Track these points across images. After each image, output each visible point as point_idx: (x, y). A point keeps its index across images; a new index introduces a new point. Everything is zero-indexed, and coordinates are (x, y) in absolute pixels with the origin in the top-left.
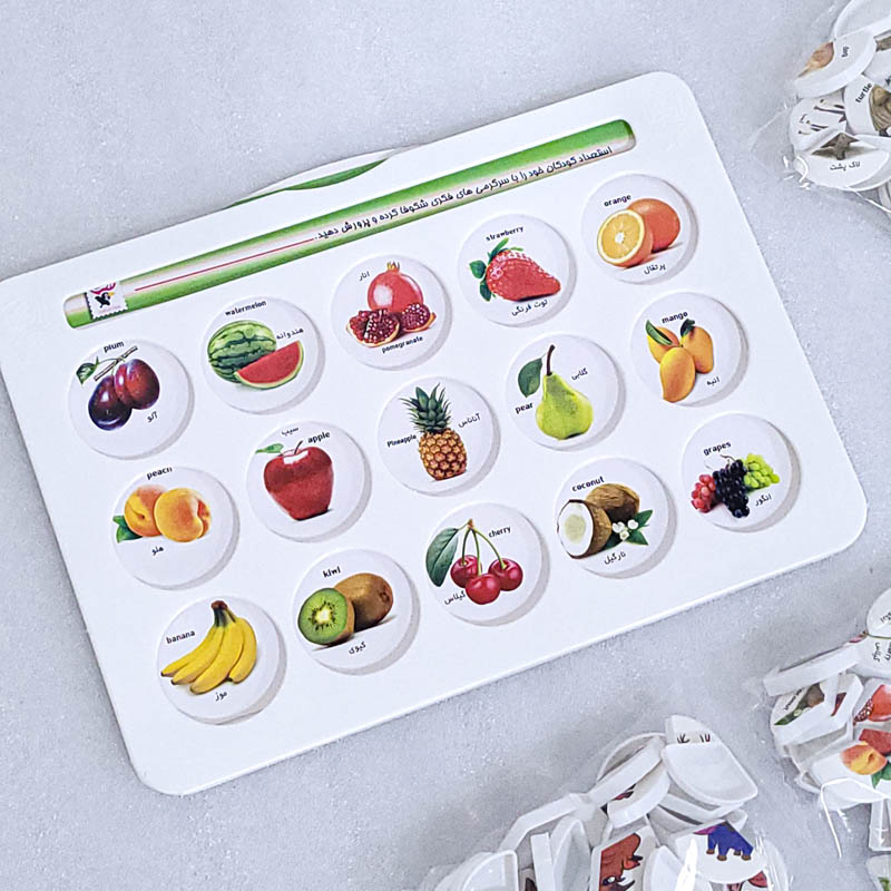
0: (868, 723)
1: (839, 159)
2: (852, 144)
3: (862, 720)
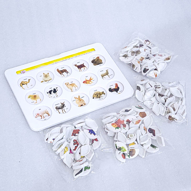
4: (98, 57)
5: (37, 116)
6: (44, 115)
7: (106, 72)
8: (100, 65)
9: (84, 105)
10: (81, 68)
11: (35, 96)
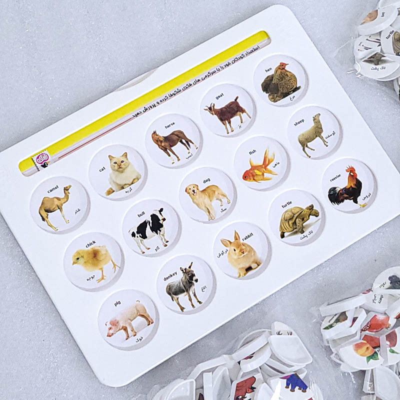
0: (367, 332)
1: (376, 65)
2: (382, 58)
3: (364, 331)
4: (282, 66)
5: (111, 332)
6: (132, 322)
7: (313, 124)
8: (291, 96)
9: (256, 265)
10: (231, 120)
11: (95, 254)
